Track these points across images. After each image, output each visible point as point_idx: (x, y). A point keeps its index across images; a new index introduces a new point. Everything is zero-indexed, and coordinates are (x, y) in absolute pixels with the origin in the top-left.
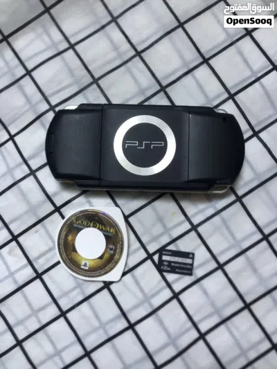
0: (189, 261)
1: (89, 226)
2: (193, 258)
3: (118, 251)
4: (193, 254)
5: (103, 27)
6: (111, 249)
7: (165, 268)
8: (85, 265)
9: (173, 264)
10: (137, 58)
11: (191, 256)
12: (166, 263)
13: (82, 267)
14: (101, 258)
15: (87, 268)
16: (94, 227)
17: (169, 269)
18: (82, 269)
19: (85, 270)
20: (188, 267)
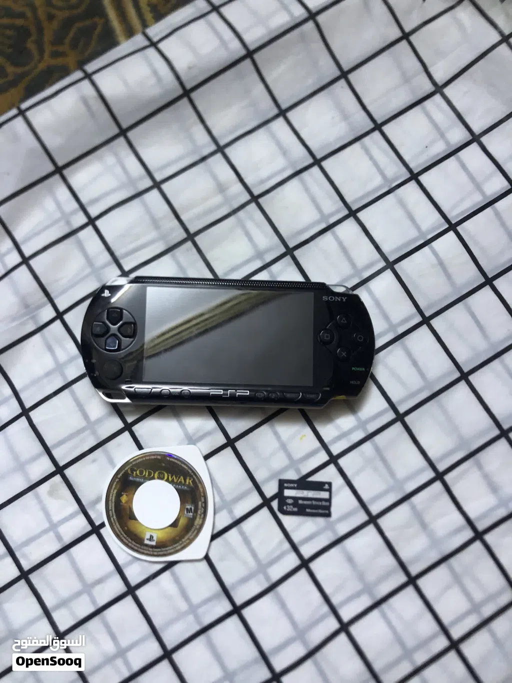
1: (153, 478)
3: (199, 512)
4: (330, 484)
5: (204, 159)
6: (190, 511)
7: (290, 508)
8: (151, 539)
9: (300, 502)
11: (327, 487)
12: (290, 501)
13: (146, 542)
14: (174, 525)
15: (154, 543)
17: (296, 509)
19: (152, 547)
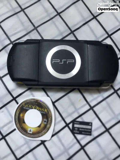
0: (89, 127)
1: (32, 108)
2: (91, 126)
3: (49, 122)
4: (92, 123)
6: (45, 122)
7: (76, 132)
8: (30, 131)
9: (80, 129)
10: (58, 16)
11: (90, 124)
12: (76, 129)
13: (29, 132)
14: (39, 126)
15: (31, 133)
16: (35, 108)
17: (78, 132)
18: (29, 133)
19: (30, 134)
20: (89, 130)
